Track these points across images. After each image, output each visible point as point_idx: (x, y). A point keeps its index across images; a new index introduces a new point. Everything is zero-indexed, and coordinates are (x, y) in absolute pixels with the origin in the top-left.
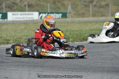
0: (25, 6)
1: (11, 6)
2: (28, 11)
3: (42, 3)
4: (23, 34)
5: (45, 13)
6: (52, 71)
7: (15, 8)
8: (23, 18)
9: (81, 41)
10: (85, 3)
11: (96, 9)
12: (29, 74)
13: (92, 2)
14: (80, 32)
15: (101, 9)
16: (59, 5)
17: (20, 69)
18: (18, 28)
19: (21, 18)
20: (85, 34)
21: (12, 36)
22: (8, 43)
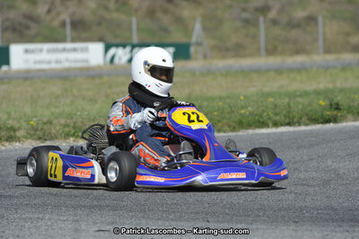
0: (63, 24)
1: (20, 24)
2: (73, 41)
3: (115, 15)
4: (57, 111)
5: (124, 46)
6: (144, 221)
7: (32, 32)
8: (58, 61)
9: (234, 129)
10: (246, 15)
11: (277, 31)
12: (76, 230)
13: (264, 10)
14: (228, 101)
15: (294, 33)
16: (166, 20)
17: (47, 216)
18: (42, 93)
19: (49, 62)
20: (246, 107)
21: (25, 115)
22: (10, 139)
